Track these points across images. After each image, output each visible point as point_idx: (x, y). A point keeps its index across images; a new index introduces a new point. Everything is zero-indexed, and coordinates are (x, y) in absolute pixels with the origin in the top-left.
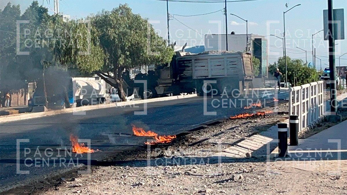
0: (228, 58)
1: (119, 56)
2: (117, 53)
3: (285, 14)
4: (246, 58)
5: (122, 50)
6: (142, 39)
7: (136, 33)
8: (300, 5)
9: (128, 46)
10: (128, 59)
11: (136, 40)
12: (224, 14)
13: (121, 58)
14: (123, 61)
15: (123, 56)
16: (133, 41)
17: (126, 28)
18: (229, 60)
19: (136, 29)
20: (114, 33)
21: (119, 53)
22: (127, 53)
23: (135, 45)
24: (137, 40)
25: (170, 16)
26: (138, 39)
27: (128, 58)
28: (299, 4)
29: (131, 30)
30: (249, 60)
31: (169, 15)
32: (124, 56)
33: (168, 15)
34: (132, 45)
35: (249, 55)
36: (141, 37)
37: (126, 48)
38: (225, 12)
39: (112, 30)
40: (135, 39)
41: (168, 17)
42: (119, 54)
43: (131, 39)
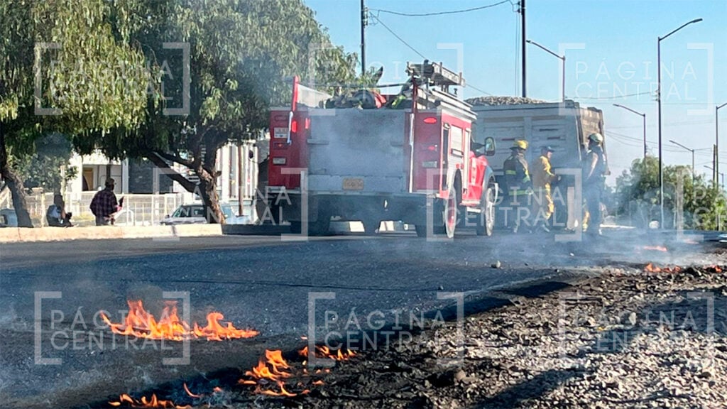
0: (536, 118)
1: (206, 93)
2: (200, 85)
3: (661, 42)
4: (588, 120)
5: (216, 76)
6: (278, 45)
7: (262, 25)
8: (701, 20)
9: (234, 63)
10: (234, 104)
11: (262, 47)
12: (519, 11)
13: (211, 99)
14: (218, 107)
15: (218, 93)
16: (250, 48)
17: (230, 9)
18: (538, 126)
19: (261, 14)
20: (191, 21)
21: (208, 83)
22: (230, 84)
23: (257, 62)
24: (264, 45)
25: (369, 15)
26: (266, 43)
27: (235, 99)
28: (699, 18)
29: (245, 17)
30: (597, 127)
31: (365, 13)
32: (221, 93)
33: (362, 13)
34: (247, 60)
35: (598, 114)
36: (276, 39)
37: (229, 69)
38: (520, 7)
39: (185, 11)
40: (257, 44)
41: (363, 18)
42: (206, 87)
43: (246, 43)
